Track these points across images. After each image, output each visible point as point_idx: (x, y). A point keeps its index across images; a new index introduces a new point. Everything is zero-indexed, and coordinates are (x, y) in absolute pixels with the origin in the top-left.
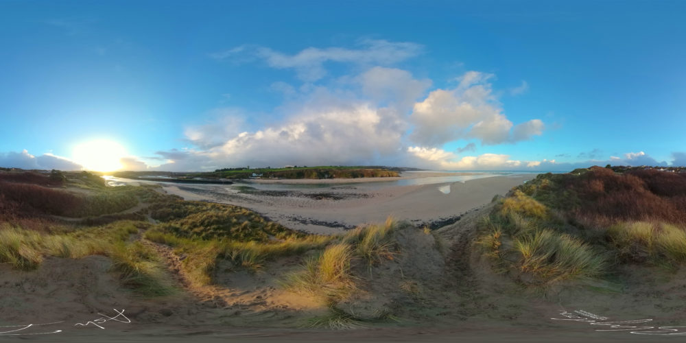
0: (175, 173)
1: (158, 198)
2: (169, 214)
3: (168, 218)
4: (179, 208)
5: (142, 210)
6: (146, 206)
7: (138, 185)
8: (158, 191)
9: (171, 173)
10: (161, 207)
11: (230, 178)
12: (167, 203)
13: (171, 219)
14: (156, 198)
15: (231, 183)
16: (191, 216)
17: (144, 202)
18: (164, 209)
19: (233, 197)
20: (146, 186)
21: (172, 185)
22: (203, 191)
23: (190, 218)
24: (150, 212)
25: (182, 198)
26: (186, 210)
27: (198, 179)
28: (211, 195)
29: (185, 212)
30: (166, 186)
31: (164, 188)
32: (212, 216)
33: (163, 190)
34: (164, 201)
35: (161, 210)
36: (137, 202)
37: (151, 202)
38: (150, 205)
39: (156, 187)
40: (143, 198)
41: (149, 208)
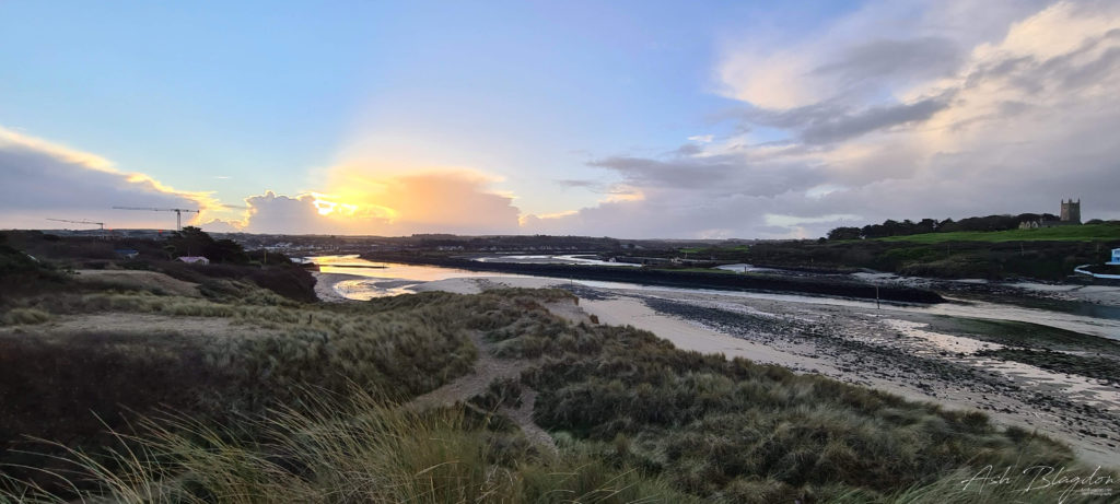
0: (632, 244)
1: (562, 336)
2: (610, 407)
3: (610, 425)
4: (656, 381)
5: (495, 388)
6: (511, 370)
7: (476, 291)
8: (562, 311)
9: (616, 243)
10: (577, 377)
11: (922, 273)
12: (604, 359)
13: (619, 427)
14: (553, 335)
15: (930, 298)
16: (712, 418)
17: (502, 355)
18: (590, 382)
19: (942, 370)
20: (508, 293)
21: (623, 294)
22: (765, 325)
23: (707, 428)
24: (529, 396)
25: (668, 345)
26: (685, 390)
27: (739, 269)
28: (809, 347)
29: (684, 402)
30: (592, 295)
31: (583, 302)
32: (821, 436)
33: (580, 311)
34: (591, 348)
35: (577, 387)
36: (473, 356)
37: (531, 353)
38: (527, 365)
39: (551, 296)
40: (499, 338)
41: (526, 379)
